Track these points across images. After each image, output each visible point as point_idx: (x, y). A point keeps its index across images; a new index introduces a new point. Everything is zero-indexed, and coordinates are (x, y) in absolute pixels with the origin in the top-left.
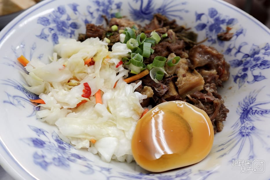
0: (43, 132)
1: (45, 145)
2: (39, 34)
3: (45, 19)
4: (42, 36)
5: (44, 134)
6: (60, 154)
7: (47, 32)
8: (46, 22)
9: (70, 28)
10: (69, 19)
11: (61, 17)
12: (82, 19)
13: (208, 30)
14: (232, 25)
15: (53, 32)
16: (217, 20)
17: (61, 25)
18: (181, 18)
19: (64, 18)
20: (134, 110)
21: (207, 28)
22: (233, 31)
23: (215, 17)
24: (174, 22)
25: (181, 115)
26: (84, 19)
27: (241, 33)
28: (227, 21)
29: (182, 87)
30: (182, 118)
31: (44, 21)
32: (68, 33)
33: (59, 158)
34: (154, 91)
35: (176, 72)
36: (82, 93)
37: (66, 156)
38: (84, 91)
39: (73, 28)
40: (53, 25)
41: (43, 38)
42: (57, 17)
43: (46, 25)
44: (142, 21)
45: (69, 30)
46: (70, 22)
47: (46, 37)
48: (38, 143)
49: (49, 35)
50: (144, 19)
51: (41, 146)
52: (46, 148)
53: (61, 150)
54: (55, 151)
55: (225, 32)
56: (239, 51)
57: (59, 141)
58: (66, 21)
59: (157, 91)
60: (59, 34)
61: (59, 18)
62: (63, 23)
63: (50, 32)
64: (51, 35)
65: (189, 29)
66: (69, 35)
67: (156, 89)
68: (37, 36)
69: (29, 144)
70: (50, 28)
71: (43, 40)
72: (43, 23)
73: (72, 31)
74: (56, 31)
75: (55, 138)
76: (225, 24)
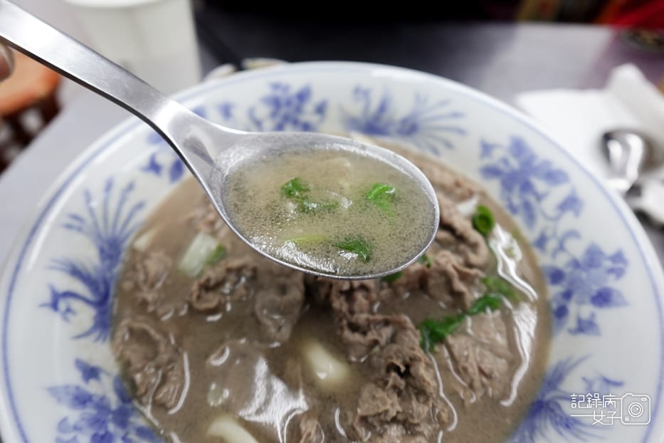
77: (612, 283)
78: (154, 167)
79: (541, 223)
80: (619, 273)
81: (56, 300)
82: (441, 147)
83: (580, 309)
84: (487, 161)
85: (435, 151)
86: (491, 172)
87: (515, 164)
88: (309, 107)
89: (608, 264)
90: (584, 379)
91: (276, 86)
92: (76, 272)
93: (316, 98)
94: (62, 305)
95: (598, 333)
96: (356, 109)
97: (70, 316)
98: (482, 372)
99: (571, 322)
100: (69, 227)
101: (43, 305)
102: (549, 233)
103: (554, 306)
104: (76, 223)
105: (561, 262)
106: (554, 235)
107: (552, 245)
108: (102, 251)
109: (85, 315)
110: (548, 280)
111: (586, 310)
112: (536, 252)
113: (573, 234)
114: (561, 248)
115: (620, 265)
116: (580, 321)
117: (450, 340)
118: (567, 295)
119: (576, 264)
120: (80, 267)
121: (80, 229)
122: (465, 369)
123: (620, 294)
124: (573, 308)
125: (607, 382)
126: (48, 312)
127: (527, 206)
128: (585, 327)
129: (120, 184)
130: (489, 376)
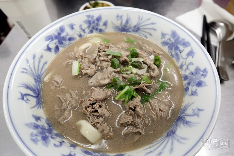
77: (202, 79)
78: (49, 49)
79: (181, 60)
80: (205, 76)
81: (23, 96)
82: (148, 35)
83: (192, 88)
84: (163, 40)
85: (146, 37)
86: (165, 43)
87: (173, 40)
88: (101, 23)
89: (202, 73)
90: (192, 109)
91: (89, 16)
92: (28, 87)
93: (103, 20)
94: (25, 98)
95: (197, 95)
96: (118, 23)
97: (28, 101)
98: (160, 110)
99: (190, 92)
100: (23, 72)
101: (19, 99)
102: (184, 64)
103: (185, 87)
104: (25, 71)
105: (187, 73)
106: (185, 64)
107: (185, 67)
108: (35, 79)
109: (33, 101)
110: (183, 79)
111: (194, 88)
112: (180, 70)
113: (191, 64)
114: (188, 68)
115: (205, 73)
116: (192, 91)
117: (150, 100)
118: (189, 84)
119: (192, 73)
120: (29, 85)
121: (27, 73)
122: (155, 109)
123: (204, 83)
124: (190, 88)
125: (199, 110)
126: (21, 101)
127: (177, 54)
128: (194, 93)
129: (38, 56)
130: (162, 111)
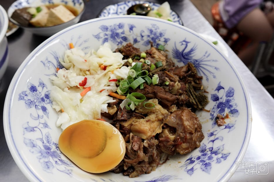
0: (44, 86)
1: (35, 92)
2: (95, 34)
3: (106, 27)
4: (96, 37)
5: (43, 88)
6: (35, 101)
7: (102, 35)
8: (106, 29)
9: (121, 39)
10: (123, 33)
11: (118, 30)
12: (133, 37)
13: (216, 105)
14: (232, 115)
15: (106, 37)
16: (228, 101)
17: (115, 35)
18: (207, 79)
19: (120, 31)
20: (94, 113)
21: (218, 102)
22: (227, 121)
23: (229, 98)
24: (201, 79)
25: (108, 139)
26: (135, 37)
27: (230, 128)
28: (232, 109)
29: (134, 126)
30: (106, 141)
31: (104, 28)
32: (117, 42)
33: (32, 101)
34: (117, 113)
35: (149, 114)
36: (81, 82)
37: (37, 104)
38: (82, 81)
39: (123, 40)
40: (109, 33)
41: (97, 38)
42: (115, 29)
43: (104, 31)
44: (179, 62)
45: (119, 40)
46: (123, 35)
47: (99, 38)
48: (33, 89)
49: (102, 38)
50: (181, 61)
51: (33, 91)
52: (33, 93)
53: (40, 100)
54: (36, 98)
55: (223, 117)
56: (213, 141)
57: (47, 96)
58: (120, 34)
59: (118, 114)
60: (110, 40)
61: (116, 30)
62: (117, 35)
63: (104, 36)
64: (104, 38)
65: (207, 92)
66: (117, 43)
67: (118, 112)
68: (93, 35)
69: (28, 86)
70: (106, 34)
71: (96, 39)
72: (103, 29)
73: (121, 41)
74: (109, 37)
75: (47, 93)
76: (229, 110)
